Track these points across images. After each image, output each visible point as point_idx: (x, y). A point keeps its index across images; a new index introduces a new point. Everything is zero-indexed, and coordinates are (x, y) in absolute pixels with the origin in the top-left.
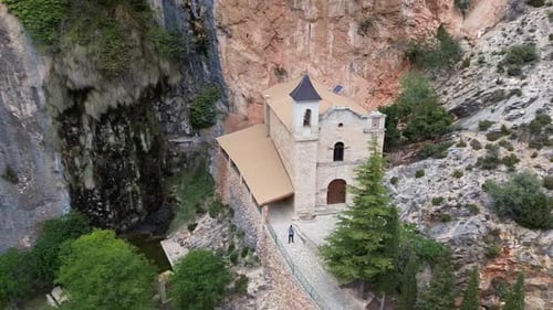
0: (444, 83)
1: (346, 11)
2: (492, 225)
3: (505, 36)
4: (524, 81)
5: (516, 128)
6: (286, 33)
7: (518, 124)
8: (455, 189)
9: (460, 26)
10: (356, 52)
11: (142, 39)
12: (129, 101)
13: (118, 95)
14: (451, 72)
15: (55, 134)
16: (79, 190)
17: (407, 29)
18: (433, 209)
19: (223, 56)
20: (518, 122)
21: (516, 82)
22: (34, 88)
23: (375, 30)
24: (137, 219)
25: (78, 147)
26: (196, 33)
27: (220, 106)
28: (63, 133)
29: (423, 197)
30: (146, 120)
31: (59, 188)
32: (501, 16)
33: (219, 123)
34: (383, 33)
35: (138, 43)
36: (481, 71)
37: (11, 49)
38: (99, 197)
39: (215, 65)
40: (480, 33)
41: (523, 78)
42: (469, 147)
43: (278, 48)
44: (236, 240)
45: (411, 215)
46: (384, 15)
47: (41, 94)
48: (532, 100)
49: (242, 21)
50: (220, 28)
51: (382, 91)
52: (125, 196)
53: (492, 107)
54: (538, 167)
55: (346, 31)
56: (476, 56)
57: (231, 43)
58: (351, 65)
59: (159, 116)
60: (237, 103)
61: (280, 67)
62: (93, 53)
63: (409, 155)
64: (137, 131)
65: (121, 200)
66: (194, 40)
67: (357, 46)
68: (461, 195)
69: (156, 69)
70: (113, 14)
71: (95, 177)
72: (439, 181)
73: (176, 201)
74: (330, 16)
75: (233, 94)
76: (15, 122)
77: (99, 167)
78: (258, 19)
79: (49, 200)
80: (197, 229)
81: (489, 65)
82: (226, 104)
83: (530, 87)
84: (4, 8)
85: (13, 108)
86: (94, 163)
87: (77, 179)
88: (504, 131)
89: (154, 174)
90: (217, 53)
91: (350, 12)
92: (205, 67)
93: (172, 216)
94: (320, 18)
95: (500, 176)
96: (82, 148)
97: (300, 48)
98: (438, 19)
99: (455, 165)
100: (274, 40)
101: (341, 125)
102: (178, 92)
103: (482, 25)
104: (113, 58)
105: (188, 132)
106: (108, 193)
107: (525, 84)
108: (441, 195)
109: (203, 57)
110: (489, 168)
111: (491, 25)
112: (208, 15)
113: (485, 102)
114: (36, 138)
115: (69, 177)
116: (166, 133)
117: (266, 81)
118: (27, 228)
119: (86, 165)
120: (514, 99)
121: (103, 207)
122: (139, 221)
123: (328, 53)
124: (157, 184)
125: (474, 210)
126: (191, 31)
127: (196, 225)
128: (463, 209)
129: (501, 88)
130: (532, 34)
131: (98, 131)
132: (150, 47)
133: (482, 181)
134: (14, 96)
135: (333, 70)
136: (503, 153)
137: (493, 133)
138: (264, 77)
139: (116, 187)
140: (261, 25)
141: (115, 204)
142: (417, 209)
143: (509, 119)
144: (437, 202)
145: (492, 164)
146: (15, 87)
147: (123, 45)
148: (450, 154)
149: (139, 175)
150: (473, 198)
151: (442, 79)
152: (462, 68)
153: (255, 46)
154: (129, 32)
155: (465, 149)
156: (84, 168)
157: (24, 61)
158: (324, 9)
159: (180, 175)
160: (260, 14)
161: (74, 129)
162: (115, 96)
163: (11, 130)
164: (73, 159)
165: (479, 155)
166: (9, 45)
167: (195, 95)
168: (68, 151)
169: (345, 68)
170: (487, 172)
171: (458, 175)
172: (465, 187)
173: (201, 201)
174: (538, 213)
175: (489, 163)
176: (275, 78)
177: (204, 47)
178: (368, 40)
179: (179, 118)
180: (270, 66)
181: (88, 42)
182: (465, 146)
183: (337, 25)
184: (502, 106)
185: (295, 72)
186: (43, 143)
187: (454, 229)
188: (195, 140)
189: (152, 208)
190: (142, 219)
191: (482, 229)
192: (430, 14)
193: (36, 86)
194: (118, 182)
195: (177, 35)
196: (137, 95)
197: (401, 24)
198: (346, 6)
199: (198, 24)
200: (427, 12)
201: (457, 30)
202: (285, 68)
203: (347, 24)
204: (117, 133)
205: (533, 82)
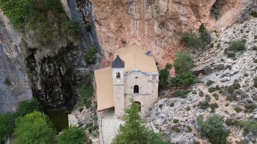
0: (200, 54)
1: (153, 17)
2: (197, 139)
3: (234, 32)
4: (235, 61)
5: (223, 88)
6: (126, 25)
7: (225, 86)
8: (185, 116)
9: (213, 25)
10: (158, 36)
11: (59, 26)
12: (52, 55)
13: (47, 52)
14: (204, 49)
15: (25, 66)
16: (35, 90)
17: (183, 27)
18: (173, 125)
19: (98, 34)
20: (225, 84)
21: (230, 61)
22: (16, 46)
23: (168, 26)
24: (61, 102)
25: (34, 72)
26: (86, 23)
27: (98, 55)
28: (28, 65)
29: (170, 118)
30: (63, 61)
31: (27, 89)
32: (236, 20)
33: (98, 63)
34: (171, 27)
35: (57, 29)
36: (218, 51)
37: (6, 30)
38: (44, 93)
39: (95, 37)
40: (223, 29)
41: (235, 59)
42: (198, 95)
43: (122, 31)
44: (94, 122)
45: (164, 125)
46: (171, 19)
47: (19, 48)
48: (235, 73)
49: (105, 19)
50: (96, 21)
51: (170, 55)
52: (55, 93)
53: (217, 72)
54: (226, 112)
55: (153, 26)
56: (218, 42)
57: (101, 28)
58: (156, 42)
59: (70, 59)
60: (105, 55)
61: (124, 40)
62: (37, 34)
63: (172, 93)
64: (59, 66)
65: (54, 95)
66: (85, 26)
67: (158, 33)
68: (186, 120)
69: (65, 40)
70: (46, 16)
71: (41, 85)
72: (179, 110)
73: (78, 96)
74: (145, 18)
75: (104, 50)
76: (9, 60)
77: (43, 81)
78: (113, 18)
79: (24, 93)
80: (83, 111)
81: (222, 49)
82: (101, 54)
83: (236, 65)
84: (2, 12)
85: (8, 54)
86: (41, 79)
87: (34, 85)
88: (217, 88)
89: (68, 84)
90: (95, 32)
91: (155, 16)
92: (91, 37)
93: (76, 103)
94: (141, 19)
95: (206, 114)
96: (36, 72)
97: (132, 32)
98: (200, 21)
99: (189, 103)
100: (120, 28)
101: (137, 77)
102: (79, 48)
103: (225, 25)
104: (45, 36)
105: (85, 65)
106: (48, 91)
107: (235, 63)
108: (178, 118)
109: (90, 33)
110: (203, 109)
111: (230, 25)
112: (90, 15)
113: (215, 69)
114: (18, 67)
115: (31, 84)
116: (74, 66)
117: (117, 46)
118: (15, 104)
119: (38, 79)
120: (228, 70)
121: (46, 97)
122: (62, 103)
123: (145, 35)
124: (70, 88)
125: (190, 130)
126: (83, 22)
127: (83, 109)
128: (186, 128)
129: (222, 63)
130: (247, 34)
131: (42, 66)
132: (63, 30)
133: (198, 114)
134: (8, 49)
135: (147, 44)
136: (213, 100)
137: (212, 88)
138: (116, 44)
139: (51, 89)
140: (114, 21)
141: (51, 97)
142: (167, 123)
143: (222, 81)
144: (176, 121)
145: (205, 107)
146: (8, 45)
147: (50, 30)
148: (188, 97)
149: (60, 85)
150: (192, 123)
151: (199, 53)
152: (210, 48)
153: (112, 30)
154: (53, 23)
155: (195, 96)
156: (37, 80)
157: (12, 35)
158: (142, 15)
159: (80, 85)
160: (113, 15)
161: (33, 64)
162: (46, 53)
163: (7, 63)
164: (32, 76)
165: (201, 100)
166: (5, 28)
167: (87, 50)
168: (30, 73)
169: (153, 43)
170: (202, 110)
171: (188, 109)
172: (190, 117)
173: (87, 98)
174: (218, 138)
175: (204, 106)
176: (122, 45)
177: (90, 29)
178: (164, 30)
179: (80, 59)
180: (119, 39)
181: (35, 29)
182: (196, 94)
183: (149, 23)
184: (221, 73)
185: (130, 43)
186: (21, 69)
187: (180, 137)
188: (88, 70)
189: (67, 99)
190: (63, 102)
191: (192, 140)
192: (195, 19)
193: (17, 45)
194: (52, 87)
195: (77, 23)
196: (57, 52)
197: (180, 23)
198: (153, 14)
199: (86, 19)
200: (194, 18)
201: (211, 27)
202: (126, 41)
203: (154, 23)
204: (50, 67)
205: (239, 62)
